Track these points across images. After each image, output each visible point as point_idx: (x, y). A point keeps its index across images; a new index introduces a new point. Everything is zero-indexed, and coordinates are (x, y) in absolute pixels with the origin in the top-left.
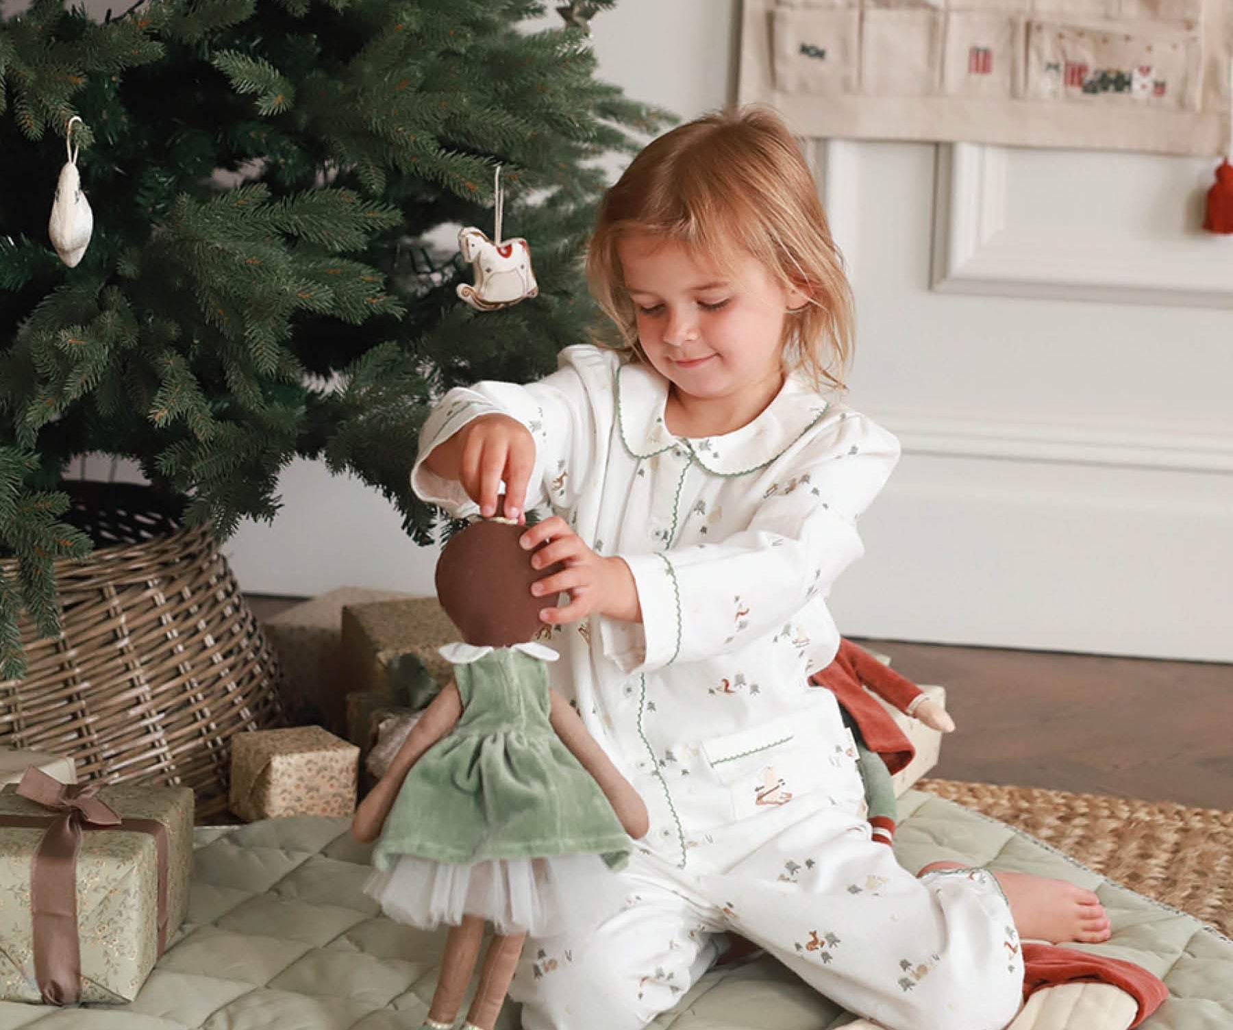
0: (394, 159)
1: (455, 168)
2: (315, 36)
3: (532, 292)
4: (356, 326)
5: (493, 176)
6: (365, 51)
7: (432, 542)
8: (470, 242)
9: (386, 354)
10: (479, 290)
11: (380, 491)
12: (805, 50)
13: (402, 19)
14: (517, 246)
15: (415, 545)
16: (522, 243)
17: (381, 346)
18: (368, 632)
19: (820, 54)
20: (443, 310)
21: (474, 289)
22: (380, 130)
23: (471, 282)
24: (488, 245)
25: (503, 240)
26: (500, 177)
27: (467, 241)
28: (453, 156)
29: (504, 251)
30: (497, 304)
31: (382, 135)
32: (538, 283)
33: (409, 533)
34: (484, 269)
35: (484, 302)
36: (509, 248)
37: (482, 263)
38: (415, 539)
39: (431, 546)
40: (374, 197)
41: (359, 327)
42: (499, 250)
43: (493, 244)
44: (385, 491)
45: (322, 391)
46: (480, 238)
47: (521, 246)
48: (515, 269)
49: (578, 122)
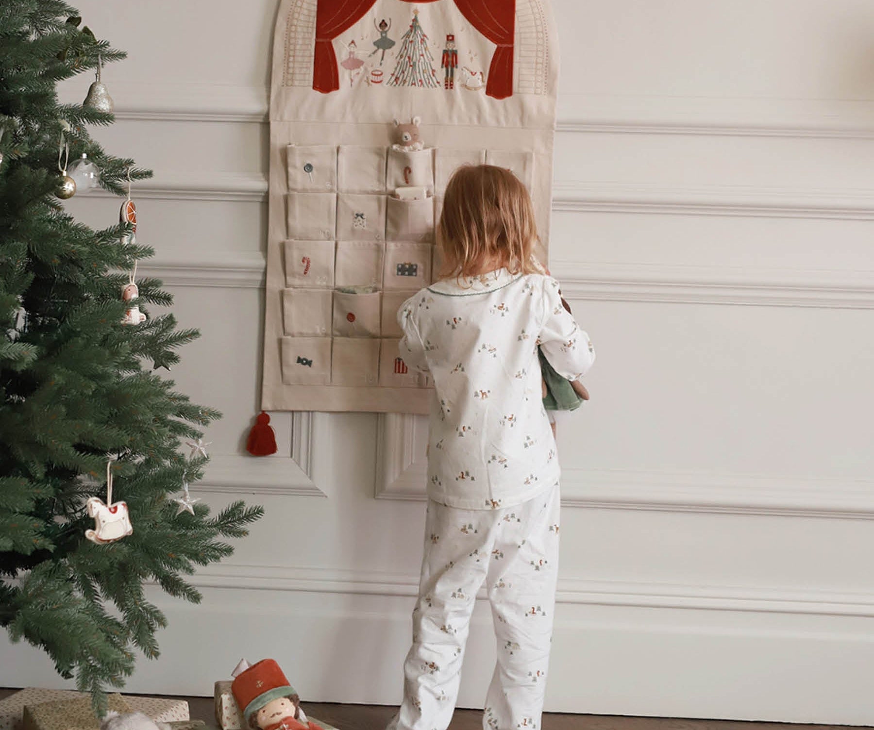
0: (50, 458)
1: (85, 463)
2: (4, 388)
3: (130, 532)
4: (27, 556)
5: (107, 466)
6: (34, 396)
7: (72, 677)
8: (93, 506)
9: (46, 568)
10: (98, 534)
11: (42, 648)
12: (300, 360)
13: (55, 378)
14: (121, 506)
15: (63, 679)
16: (123, 504)
17: (43, 563)
18: (38, 723)
19: (309, 363)
20: (79, 541)
21: (96, 532)
22: (42, 441)
23: (94, 528)
24: (103, 507)
25: (112, 503)
26: (110, 468)
27: (91, 505)
28: (84, 455)
29: (113, 510)
30: (109, 541)
31: (42, 444)
32: (132, 525)
33: (59, 671)
34: (101, 521)
35: (101, 540)
36: (116, 508)
37: (100, 517)
38: (63, 675)
39: (71, 679)
40: (38, 481)
41: (29, 556)
42: (110, 509)
43: (107, 506)
44: (45, 648)
45: (10, 587)
46: (99, 503)
47: (122, 506)
48: (119, 520)
49: (157, 431)
